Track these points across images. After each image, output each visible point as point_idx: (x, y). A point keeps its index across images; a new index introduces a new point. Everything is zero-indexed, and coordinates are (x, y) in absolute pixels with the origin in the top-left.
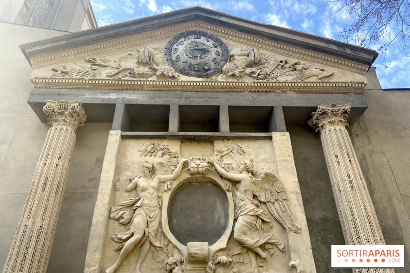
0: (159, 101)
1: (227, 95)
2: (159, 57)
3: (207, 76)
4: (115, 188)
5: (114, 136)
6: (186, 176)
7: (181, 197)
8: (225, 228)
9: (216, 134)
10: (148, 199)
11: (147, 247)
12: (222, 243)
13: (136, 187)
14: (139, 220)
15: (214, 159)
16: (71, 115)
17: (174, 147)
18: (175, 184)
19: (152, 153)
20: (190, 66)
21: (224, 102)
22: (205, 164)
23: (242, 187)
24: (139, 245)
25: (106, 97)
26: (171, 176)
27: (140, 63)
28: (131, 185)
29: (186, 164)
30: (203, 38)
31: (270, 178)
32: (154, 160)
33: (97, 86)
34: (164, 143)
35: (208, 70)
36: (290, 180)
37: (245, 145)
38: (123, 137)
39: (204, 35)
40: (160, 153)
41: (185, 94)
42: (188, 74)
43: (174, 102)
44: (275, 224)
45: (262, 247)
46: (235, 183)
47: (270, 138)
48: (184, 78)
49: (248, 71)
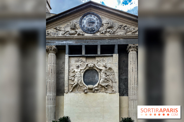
0: (79, 44)
1: (100, 41)
2: (78, 26)
3: (94, 33)
4: (69, 72)
5: (67, 56)
6: (87, 68)
7: (87, 73)
8: (98, 81)
9: (96, 55)
10: (78, 75)
11: (78, 86)
12: (96, 85)
13: (74, 71)
14: (76, 80)
15: (95, 63)
16: (53, 50)
17: (84, 59)
18: (85, 70)
19: (78, 61)
20: (88, 29)
21: (99, 43)
22: (93, 65)
23: (102, 71)
24: (76, 86)
25: (62, 43)
26: (84, 68)
27: (72, 29)
28: (73, 71)
29: (87, 65)
30: (93, 16)
31: (110, 69)
32: (79, 64)
33: (59, 39)
34: (81, 58)
35: (94, 31)
36: (116, 69)
37: (105, 59)
38: (69, 57)
39: (93, 14)
40: (80, 61)
41: (87, 41)
42: (87, 33)
43: (84, 44)
44: (110, 81)
45: (106, 86)
46: (101, 70)
47: (112, 56)
48: (86, 35)
49: (108, 30)
